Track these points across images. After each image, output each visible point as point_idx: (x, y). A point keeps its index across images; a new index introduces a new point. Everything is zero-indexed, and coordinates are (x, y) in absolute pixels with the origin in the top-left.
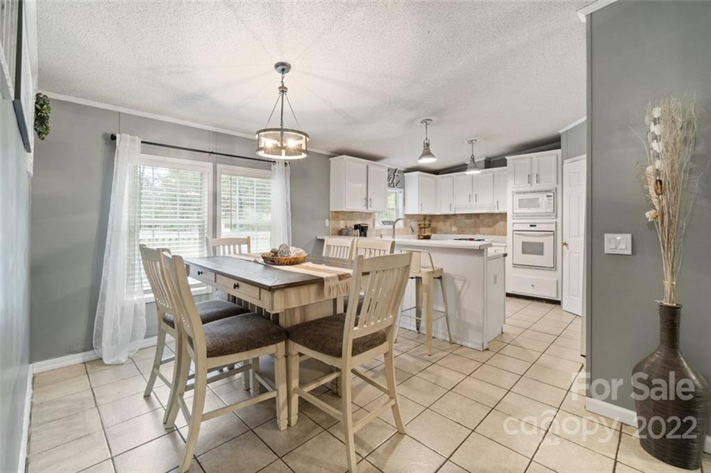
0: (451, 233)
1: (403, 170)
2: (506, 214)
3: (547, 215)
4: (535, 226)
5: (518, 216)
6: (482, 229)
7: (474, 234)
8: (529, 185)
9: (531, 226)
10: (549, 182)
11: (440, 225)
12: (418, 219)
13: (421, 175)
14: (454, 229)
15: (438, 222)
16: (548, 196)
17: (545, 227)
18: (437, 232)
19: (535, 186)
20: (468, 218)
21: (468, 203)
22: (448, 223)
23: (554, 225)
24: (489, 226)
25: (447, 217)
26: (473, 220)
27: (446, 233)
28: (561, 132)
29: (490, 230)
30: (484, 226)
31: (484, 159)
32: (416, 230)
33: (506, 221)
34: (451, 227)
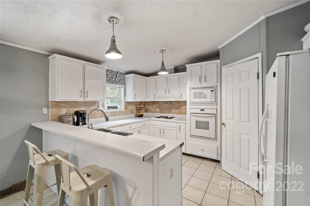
0: (156, 113)
1: (124, 72)
2: (186, 101)
3: (211, 103)
4: (204, 110)
5: (193, 103)
6: (173, 110)
7: (168, 113)
8: (200, 83)
9: (201, 110)
10: (212, 82)
11: (150, 107)
12: (136, 104)
13: (135, 76)
14: (158, 110)
15: (149, 105)
16: (212, 91)
17: (209, 111)
18: (149, 111)
19: (204, 84)
20: (165, 104)
21: (165, 95)
22: (154, 107)
23: (215, 110)
24: (177, 109)
25: (154, 103)
26: (168, 105)
27: (153, 112)
28: (219, 47)
29: (178, 111)
30: (174, 109)
31: (173, 67)
32: (135, 111)
33: (186, 106)
34: (156, 109)
